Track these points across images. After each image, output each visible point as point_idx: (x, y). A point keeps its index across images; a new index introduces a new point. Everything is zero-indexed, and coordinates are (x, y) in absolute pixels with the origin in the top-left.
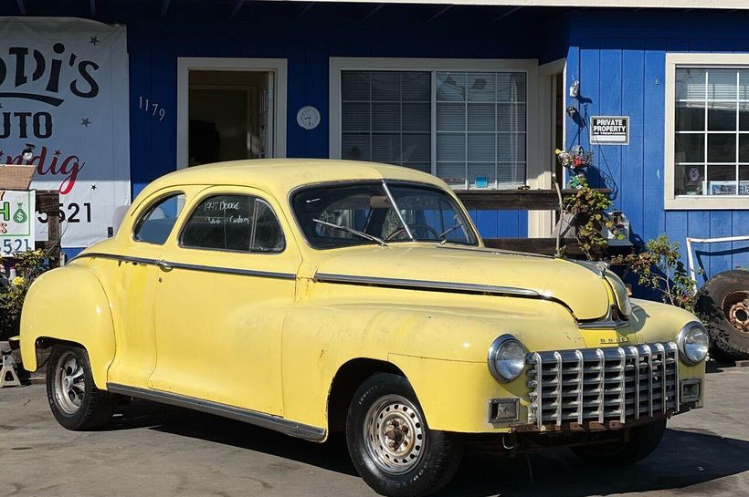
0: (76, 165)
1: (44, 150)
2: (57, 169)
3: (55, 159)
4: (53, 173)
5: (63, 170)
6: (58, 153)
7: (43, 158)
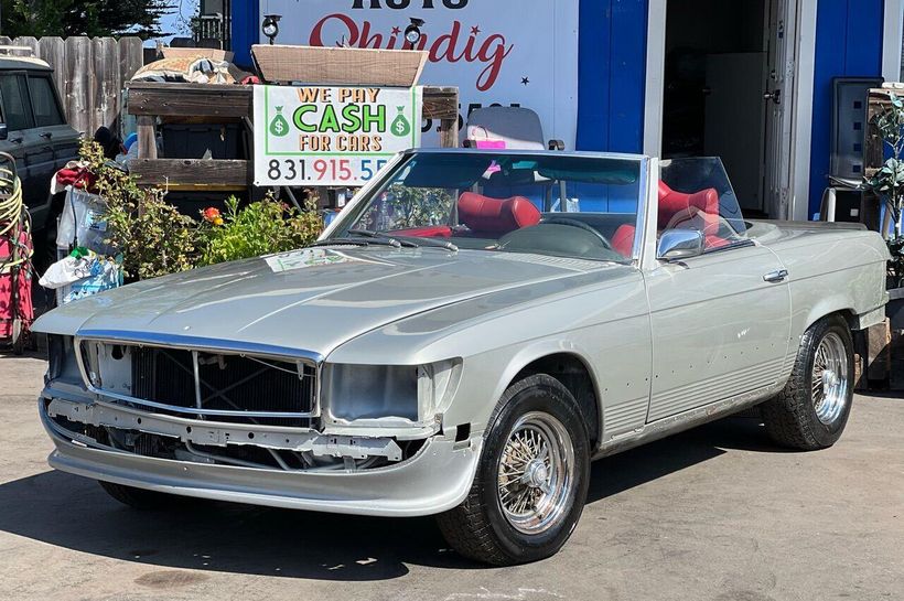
0: (500, 48)
1: (457, 25)
2: (474, 53)
3: (472, 40)
4: (469, 59)
5: (482, 55)
6: (475, 30)
7: (454, 38)
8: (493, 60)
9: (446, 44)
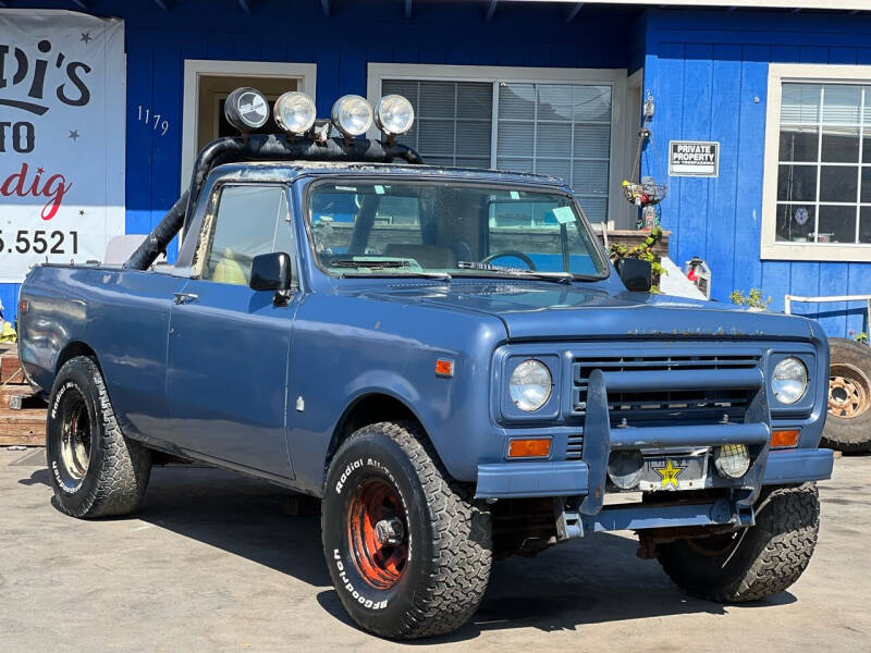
0: (61, 186)
1: (25, 166)
2: (39, 189)
3: (37, 179)
4: (35, 194)
5: (46, 191)
6: (40, 171)
7: (22, 176)
8: (55, 196)
9: (16, 181)
